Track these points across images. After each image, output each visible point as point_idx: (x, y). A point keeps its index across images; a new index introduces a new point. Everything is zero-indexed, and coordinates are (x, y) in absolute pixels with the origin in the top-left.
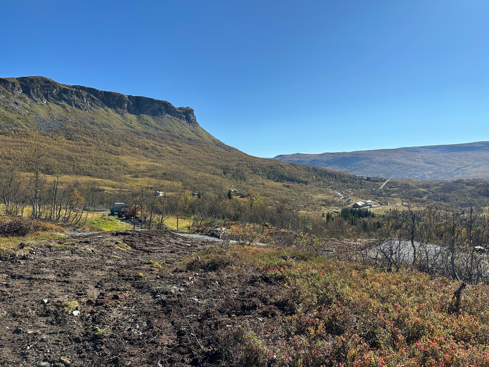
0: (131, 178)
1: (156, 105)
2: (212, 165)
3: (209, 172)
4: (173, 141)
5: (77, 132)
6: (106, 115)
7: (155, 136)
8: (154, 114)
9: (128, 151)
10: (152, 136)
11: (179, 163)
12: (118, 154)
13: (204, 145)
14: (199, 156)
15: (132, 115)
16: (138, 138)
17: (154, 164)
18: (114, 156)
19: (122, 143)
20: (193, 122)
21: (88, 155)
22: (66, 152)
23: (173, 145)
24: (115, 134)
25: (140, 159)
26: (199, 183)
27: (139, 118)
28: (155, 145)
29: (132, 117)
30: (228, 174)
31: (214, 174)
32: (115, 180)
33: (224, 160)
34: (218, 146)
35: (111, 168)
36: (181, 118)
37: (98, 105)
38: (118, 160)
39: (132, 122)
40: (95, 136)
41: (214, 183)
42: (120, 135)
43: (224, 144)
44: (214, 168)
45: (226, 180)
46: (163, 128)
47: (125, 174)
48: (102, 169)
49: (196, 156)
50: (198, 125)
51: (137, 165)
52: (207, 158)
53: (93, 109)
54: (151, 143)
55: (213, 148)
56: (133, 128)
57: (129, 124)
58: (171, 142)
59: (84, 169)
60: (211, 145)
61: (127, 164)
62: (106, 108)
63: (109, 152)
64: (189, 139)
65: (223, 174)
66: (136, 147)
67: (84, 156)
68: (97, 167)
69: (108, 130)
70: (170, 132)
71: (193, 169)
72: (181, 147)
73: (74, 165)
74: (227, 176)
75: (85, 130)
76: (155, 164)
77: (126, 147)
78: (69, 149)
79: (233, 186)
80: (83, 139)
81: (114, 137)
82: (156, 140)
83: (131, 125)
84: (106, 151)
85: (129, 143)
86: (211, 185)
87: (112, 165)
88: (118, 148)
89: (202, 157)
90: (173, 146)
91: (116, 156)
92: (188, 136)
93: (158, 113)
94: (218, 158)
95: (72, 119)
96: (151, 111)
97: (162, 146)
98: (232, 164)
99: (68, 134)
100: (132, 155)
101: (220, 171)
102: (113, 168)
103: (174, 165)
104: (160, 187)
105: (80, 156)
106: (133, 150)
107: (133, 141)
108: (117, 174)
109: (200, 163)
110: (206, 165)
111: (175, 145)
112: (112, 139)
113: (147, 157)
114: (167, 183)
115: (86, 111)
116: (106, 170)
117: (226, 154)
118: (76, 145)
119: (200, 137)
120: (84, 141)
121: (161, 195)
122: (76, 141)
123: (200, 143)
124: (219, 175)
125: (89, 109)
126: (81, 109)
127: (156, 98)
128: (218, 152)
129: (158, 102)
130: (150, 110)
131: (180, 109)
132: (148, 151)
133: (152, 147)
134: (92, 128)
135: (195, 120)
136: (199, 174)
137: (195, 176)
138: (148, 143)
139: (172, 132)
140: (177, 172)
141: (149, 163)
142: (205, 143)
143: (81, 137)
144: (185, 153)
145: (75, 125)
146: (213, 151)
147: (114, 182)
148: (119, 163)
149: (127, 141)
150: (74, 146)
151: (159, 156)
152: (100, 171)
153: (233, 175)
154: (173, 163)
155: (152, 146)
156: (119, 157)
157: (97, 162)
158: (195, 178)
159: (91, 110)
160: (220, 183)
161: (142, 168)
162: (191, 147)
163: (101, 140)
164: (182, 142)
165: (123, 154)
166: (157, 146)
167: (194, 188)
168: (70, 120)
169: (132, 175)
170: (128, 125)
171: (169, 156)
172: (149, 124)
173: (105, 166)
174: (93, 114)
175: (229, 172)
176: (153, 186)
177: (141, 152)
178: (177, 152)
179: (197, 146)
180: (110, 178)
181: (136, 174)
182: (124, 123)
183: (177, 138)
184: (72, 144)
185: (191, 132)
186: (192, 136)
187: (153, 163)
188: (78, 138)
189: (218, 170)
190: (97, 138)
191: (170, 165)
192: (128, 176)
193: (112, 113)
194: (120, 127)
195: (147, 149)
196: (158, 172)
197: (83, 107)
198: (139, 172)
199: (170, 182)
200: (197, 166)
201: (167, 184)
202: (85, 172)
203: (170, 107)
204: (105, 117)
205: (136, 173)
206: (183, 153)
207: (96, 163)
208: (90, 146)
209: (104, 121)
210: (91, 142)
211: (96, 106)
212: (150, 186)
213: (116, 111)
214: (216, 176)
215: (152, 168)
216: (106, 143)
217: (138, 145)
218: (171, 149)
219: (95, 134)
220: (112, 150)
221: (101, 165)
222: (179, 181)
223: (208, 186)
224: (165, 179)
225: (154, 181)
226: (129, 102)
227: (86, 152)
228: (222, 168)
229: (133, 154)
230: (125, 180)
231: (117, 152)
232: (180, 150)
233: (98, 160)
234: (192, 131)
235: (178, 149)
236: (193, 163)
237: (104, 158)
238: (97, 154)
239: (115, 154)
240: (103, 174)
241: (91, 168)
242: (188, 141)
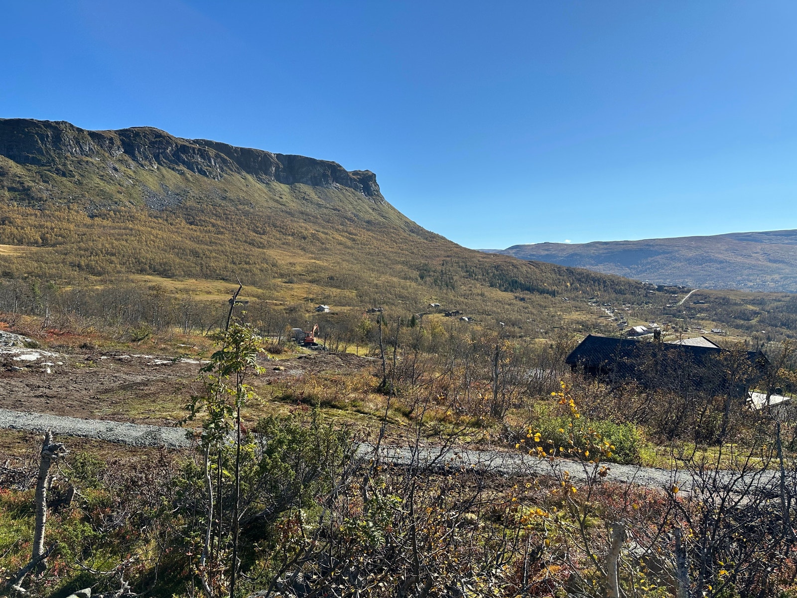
0: (284, 284)
1: (319, 168)
2: (403, 263)
3: (398, 274)
4: (343, 225)
5: (203, 212)
6: (244, 185)
7: (317, 218)
8: (315, 183)
9: (278, 242)
10: (312, 218)
11: (352, 260)
12: (264, 247)
13: (392, 230)
14: (383, 248)
15: (282, 185)
16: (291, 220)
17: (315, 263)
18: (257, 249)
19: (268, 229)
20: (375, 194)
21: (220, 248)
22: (189, 244)
23: (343, 231)
24: (257, 215)
25: (295, 255)
26: (382, 293)
27: (293, 190)
28: (317, 231)
29: (283, 188)
30: (428, 279)
31: (405, 278)
32: (260, 287)
33: (422, 255)
34: (413, 232)
35: (255, 269)
36: (356, 188)
37: (232, 170)
38: (263, 256)
39: (283, 196)
40: (228, 218)
41: (405, 293)
42: (265, 216)
43: (422, 229)
44: (406, 268)
45: (424, 288)
46: (328, 205)
47: (274, 277)
48: (242, 270)
49: (378, 248)
50: (382, 198)
51: (290, 263)
52: (395, 253)
53: (225, 175)
54: (311, 229)
55: (406, 235)
56: (284, 205)
57: (278, 198)
58: (341, 227)
59: (216, 270)
60: (401, 231)
61: (277, 262)
62: (243, 174)
63: (250, 244)
64: (368, 222)
65: (419, 279)
66: (289, 235)
67: (215, 250)
68: (235, 267)
69: (247, 208)
70: (339, 211)
71: (373, 270)
72: (356, 235)
73: (201, 264)
74: (425, 282)
75: (214, 208)
76: (317, 262)
77: (274, 236)
78: (192, 239)
79: (433, 297)
80: (211, 223)
81: (256, 220)
82: (319, 224)
83: (281, 200)
84: (246, 242)
85: (279, 229)
86: (401, 297)
87: (255, 264)
88: (263, 237)
89: (387, 251)
90: (343, 234)
91: (260, 250)
92: (367, 217)
93: (321, 180)
94: (413, 253)
95: (194, 192)
96: (311, 178)
97: (326, 234)
98: (434, 262)
99: (189, 215)
100: (283, 248)
101: (415, 274)
102: (257, 268)
103: (345, 264)
104: (325, 298)
105: (209, 250)
106: (284, 241)
107: (284, 225)
108: (263, 277)
109: (384, 260)
110: (393, 264)
111: (346, 232)
112: (253, 223)
113: (305, 251)
114: (335, 291)
115: (214, 178)
116: (247, 271)
117: (425, 246)
118: (201, 232)
119: (385, 217)
120: (213, 225)
121: (327, 311)
122: (202, 226)
123: (385, 227)
124: (413, 279)
125: (219, 177)
126: (207, 176)
127: (318, 158)
128: (413, 241)
129: (322, 163)
130: (310, 176)
131: (355, 173)
132: (306, 241)
133: (313, 235)
134: (223, 207)
135: (378, 191)
136: (383, 278)
137: (376, 282)
138: (306, 229)
139: (343, 210)
140: (349, 275)
141: (308, 261)
142: (393, 227)
143: (208, 219)
144: (361, 244)
145: (199, 200)
146: (405, 241)
147: (259, 290)
148: (265, 260)
149: (275, 226)
150: (198, 234)
151: (323, 249)
152: (240, 273)
153: (435, 281)
154: (343, 261)
155: (312, 233)
156: (265, 251)
157: (235, 260)
158: (376, 285)
159: (221, 177)
160: (414, 293)
161: (298, 268)
162: (371, 234)
163: (237, 224)
164: (357, 226)
165: (270, 246)
166: (319, 233)
167: (374, 300)
168: (191, 193)
169: (284, 280)
170: (277, 201)
171: (338, 250)
172: (307, 199)
173: (245, 266)
174: (224, 183)
175: (430, 276)
176: (315, 296)
177: (297, 243)
178: (349, 243)
179: (380, 232)
180: (254, 284)
181: (290, 278)
182: (271, 198)
183: (350, 219)
184: (196, 231)
185: (371, 211)
186: (374, 216)
187: (314, 261)
188: (204, 221)
189: (412, 273)
190: (232, 221)
191: (339, 263)
192: (278, 281)
193: (253, 181)
194: (265, 204)
195: (304, 238)
196: (322, 275)
197: (210, 173)
198: (294, 275)
199: (339, 290)
200: (379, 265)
201: (335, 293)
202: (218, 275)
203: (340, 171)
204: (243, 188)
205: (289, 276)
206: (358, 244)
207: (233, 261)
208: (222, 233)
209: (242, 195)
210: (222, 227)
211: (229, 171)
212: (311, 296)
213: (259, 178)
214: (408, 281)
215: (313, 269)
216: (245, 230)
217: (291, 231)
218: (340, 238)
219: (229, 215)
220: (254, 240)
221: (239, 264)
222: (352, 289)
223: (396, 298)
224: (331, 286)
225: (316, 288)
226: (278, 164)
227: (216, 243)
228: (418, 269)
229: (285, 246)
230: (275, 287)
231: (261, 243)
232: (354, 240)
233: (235, 256)
234: (373, 209)
235: (352, 238)
236: (373, 260)
237: (244, 254)
238: (233, 247)
239: (259, 247)
240: (244, 278)
241: (225, 268)
242: (366, 224)
